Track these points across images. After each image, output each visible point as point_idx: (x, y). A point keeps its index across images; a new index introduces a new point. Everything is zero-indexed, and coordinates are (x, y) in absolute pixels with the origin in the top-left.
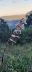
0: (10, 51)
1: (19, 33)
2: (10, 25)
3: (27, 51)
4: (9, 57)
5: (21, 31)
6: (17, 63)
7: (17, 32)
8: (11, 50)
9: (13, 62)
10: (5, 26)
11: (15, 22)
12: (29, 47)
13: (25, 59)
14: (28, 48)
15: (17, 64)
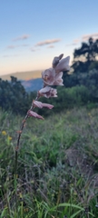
0: (28, 127)
1: (53, 95)
2: (26, 86)
4: (28, 138)
5: (55, 91)
6: (42, 146)
7: (48, 93)
8: (30, 125)
9: (35, 146)
10: (18, 89)
11: (34, 82)
13: (54, 139)
14: (56, 121)
15: (42, 149)
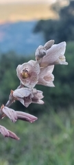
3: (57, 140)
12: (62, 126)
